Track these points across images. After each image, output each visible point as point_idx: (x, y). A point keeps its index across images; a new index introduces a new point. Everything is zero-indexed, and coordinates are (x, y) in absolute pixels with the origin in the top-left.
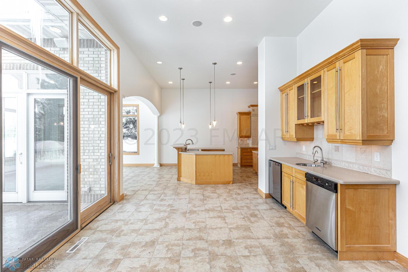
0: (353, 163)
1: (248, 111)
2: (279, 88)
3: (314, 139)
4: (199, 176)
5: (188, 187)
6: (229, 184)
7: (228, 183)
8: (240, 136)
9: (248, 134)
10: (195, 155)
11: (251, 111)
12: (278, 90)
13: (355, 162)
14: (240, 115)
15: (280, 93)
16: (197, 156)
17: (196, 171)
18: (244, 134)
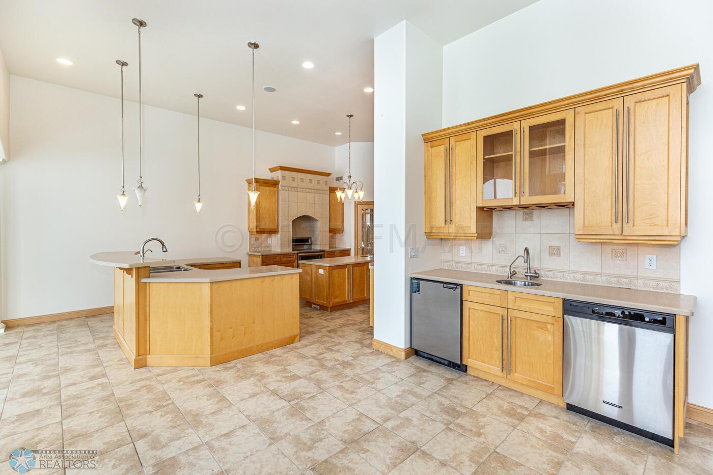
0: (596, 274)
1: (270, 179)
2: (423, 135)
3: (492, 235)
4: (221, 340)
5: (198, 382)
6: (292, 343)
7: (291, 340)
8: (258, 230)
9: (273, 227)
10: (209, 285)
11: (280, 179)
12: (422, 138)
13: (600, 271)
14: (258, 184)
15: (423, 145)
16: (215, 286)
17: (211, 329)
18: (266, 225)
